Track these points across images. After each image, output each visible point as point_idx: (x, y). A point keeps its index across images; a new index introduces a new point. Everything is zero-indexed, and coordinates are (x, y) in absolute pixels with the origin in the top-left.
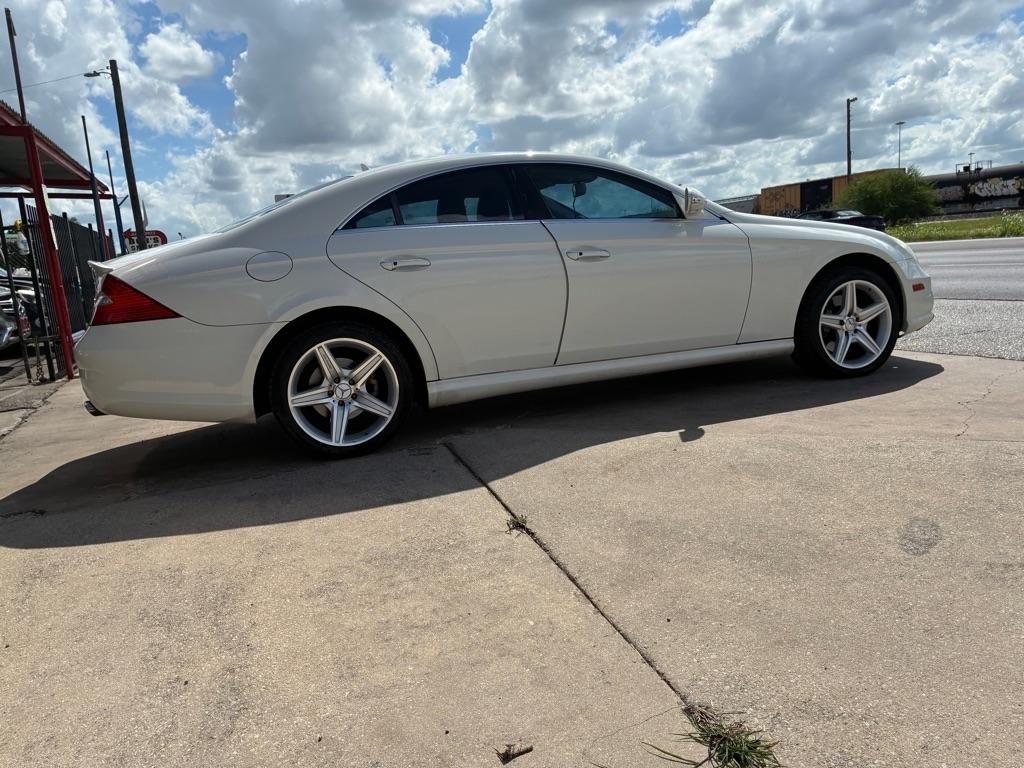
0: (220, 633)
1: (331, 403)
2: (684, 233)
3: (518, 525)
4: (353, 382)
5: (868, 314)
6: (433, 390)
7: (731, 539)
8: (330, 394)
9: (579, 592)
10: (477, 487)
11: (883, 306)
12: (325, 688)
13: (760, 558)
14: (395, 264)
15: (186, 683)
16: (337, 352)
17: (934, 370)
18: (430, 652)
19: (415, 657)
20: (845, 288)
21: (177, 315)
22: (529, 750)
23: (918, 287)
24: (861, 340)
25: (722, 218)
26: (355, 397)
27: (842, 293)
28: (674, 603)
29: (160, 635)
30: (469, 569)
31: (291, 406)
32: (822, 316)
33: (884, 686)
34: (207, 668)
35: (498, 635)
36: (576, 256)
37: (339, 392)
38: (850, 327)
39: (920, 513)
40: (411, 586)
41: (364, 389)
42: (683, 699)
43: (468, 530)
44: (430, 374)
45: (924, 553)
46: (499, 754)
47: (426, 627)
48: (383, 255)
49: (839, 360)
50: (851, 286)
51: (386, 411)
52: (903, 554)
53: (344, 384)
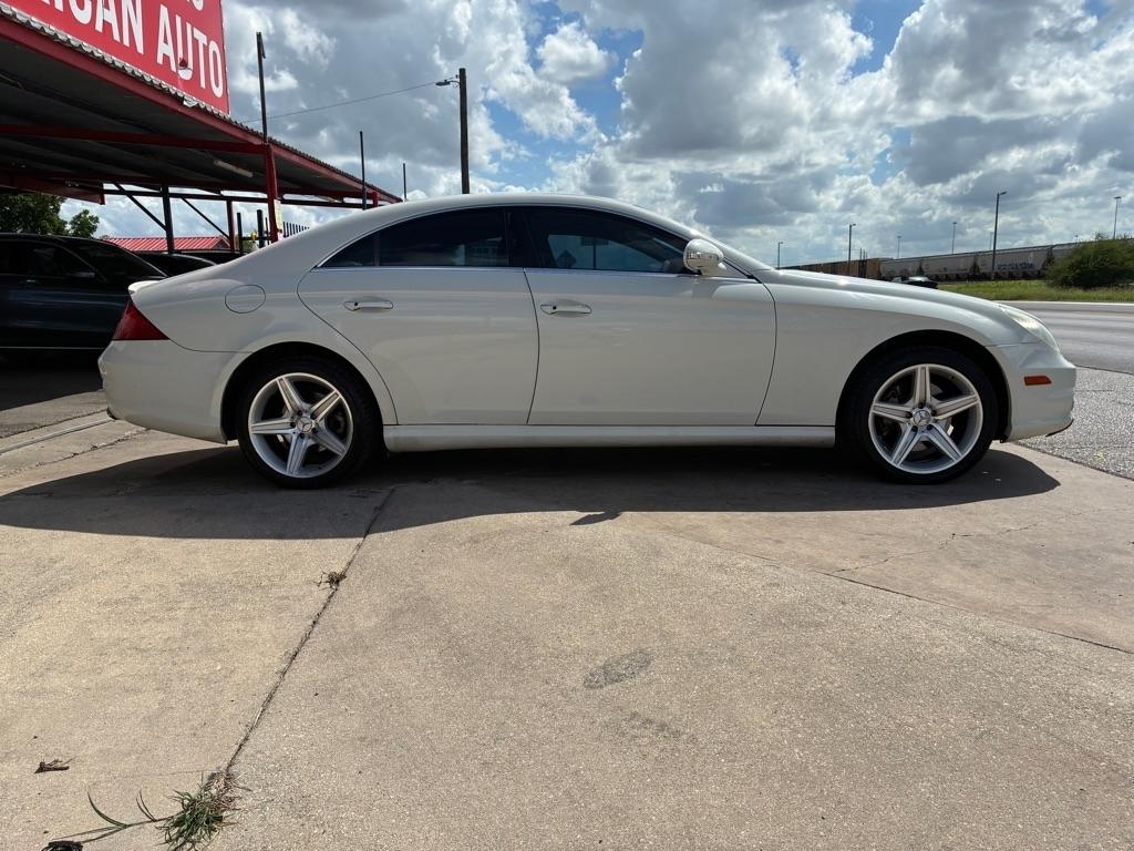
1: (292, 434)
2: (689, 293)
3: (335, 579)
4: (313, 416)
5: (949, 407)
6: (389, 434)
8: (292, 425)
11: (972, 400)
14: (356, 304)
16: (297, 385)
20: (913, 372)
21: (164, 337)
23: (1036, 380)
24: (936, 441)
25: (751, 276)
26: (314, 431)
27: (908, 377)
31: (251, 432)
32: (875, 404)
36: (550, 309)
38: (921, 422)
44: (387, 418)
48: (346, 295)
49: (896, 461)
50: (922, 370)
51: (340, 449)
53: (306, 418)
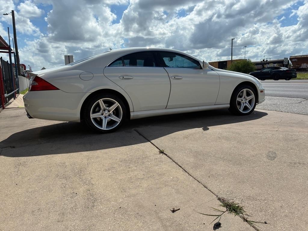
0: (82, 180)
1: (103, 117)
2: (202, 73)
3: (162, 152)
4: (109, 111)
5: (249, 98)
6: (132, 114)
7: (222, 156)
8: (102, 114)
9: (183, 170)
10: (148, 142)
11: (253, 96)
12: (118, 195)
13: (231, 161)
14: (123, 77)
15: (76, 194)
16: (105, 102)
17: (265, 114)
18: (145, 185)
19: (141, 186)
20: (243, 91)
21: (58, 89)
22: (179, 209)
23: (262, 91)
24: (247, 105)
25: (212, 70)
26: (109, 115)
27: (242, 92)
28: (209, 172)
29: (64, 181)
30: (151, 164)
31: (91, 117)
32: (237, 98)
33: (268, 192)
34: (82, 190)
35: (163, 181)
36: (173, 78)
37: (105, 114)
38: (244, 102)
39: (271, 150)
40: (135, 168)
41: (112, 113)
42: (217, 196)
43: (148, 153)
44: (131, 110)
45: (273, 160)
46: (171, 211)
47: (143, 179)
48: (120, 75)
49: (241, 110)
50: (245, 90)
51: (118, 120)
52: (268, 160)
53: (106, 112)
